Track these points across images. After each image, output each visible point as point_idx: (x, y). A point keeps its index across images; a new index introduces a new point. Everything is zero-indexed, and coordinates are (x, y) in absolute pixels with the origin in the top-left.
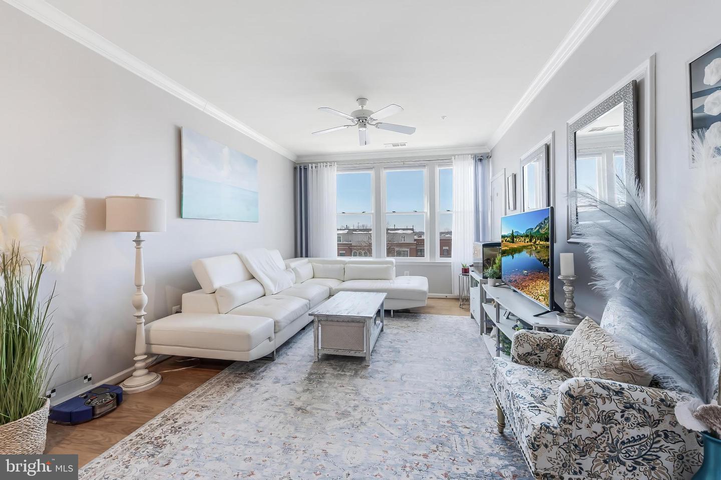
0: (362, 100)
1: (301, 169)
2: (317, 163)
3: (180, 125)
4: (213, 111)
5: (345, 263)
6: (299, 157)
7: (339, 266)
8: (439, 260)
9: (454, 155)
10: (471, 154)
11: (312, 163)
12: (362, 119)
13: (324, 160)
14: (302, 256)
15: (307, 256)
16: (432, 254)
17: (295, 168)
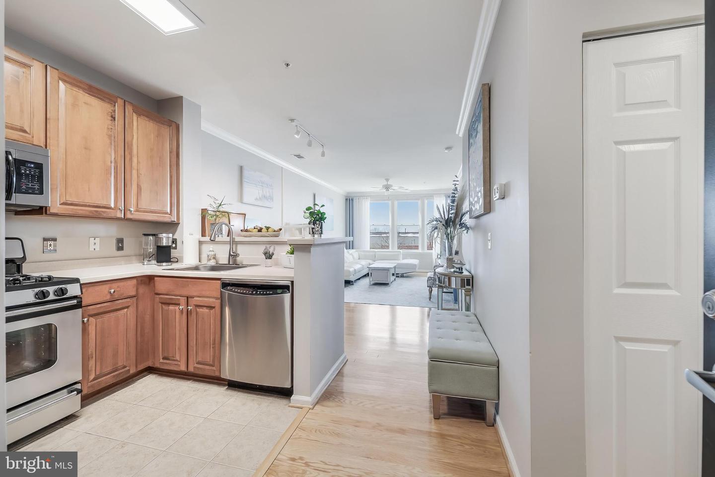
0: (387, 180)
1: (350, 200)
2: (359, 196)
3: (315, 192)
4: (323, 183)
5: (375, 252)
6: (348, 193)
7: (371, 253)
8: (426, 251)
9: (435, 194)
10: (444, 194)
11: (356, 197)
12: (387, 188)
13: (363, 196)
14: (350, 249)
15: (353, 248)
16: (423, 248)
17: (346, 200)
